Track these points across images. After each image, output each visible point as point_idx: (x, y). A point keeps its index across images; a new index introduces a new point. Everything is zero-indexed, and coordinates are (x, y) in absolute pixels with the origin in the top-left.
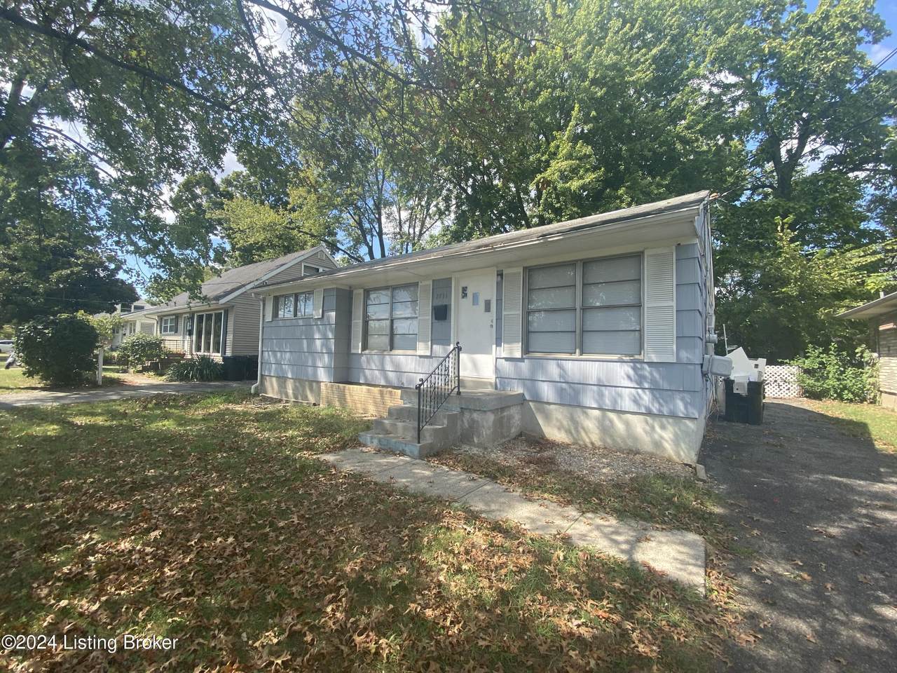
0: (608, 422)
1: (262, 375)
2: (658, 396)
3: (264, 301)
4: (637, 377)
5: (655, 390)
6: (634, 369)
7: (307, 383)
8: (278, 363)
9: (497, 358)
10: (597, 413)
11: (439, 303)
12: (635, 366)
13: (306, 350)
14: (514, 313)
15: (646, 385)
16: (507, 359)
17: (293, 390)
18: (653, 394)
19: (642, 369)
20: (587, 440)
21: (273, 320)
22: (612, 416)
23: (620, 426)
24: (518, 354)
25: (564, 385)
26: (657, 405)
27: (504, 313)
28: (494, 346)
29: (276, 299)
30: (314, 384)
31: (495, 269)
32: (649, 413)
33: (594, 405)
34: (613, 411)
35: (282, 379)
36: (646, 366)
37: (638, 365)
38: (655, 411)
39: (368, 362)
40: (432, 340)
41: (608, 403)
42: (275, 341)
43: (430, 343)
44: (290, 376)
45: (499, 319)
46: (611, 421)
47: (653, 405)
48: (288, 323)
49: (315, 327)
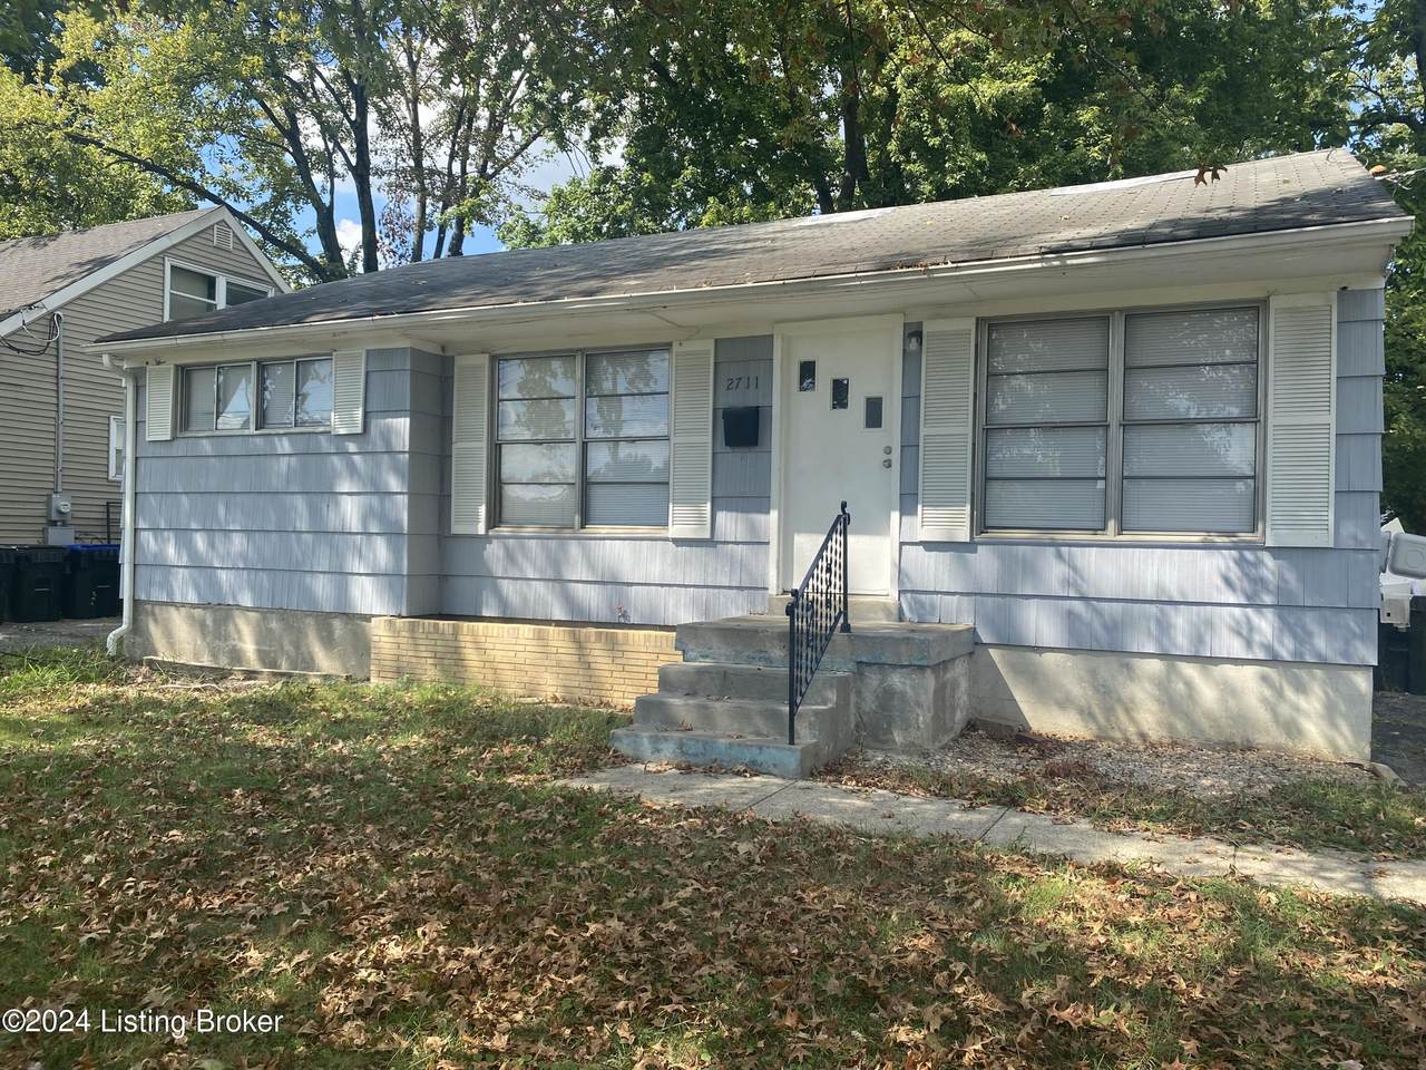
0: (1181, 686)
1: (136, 602)
2: (1292, 621)
3: (138, 377)
4: (1246, 584)
5: (1285, 608)
6: (1241, 562)
7: (310, 621)
8: (199, 566)
9: (902, 544)
10: (1155, 666)
11: (737, 400)
12: (1242, 556)
13: (303, 525)
14: (951, 428)
15: (1268, 600)
16: (929, 546)
17: (258, 643)
18: (1281, 617)
19: (1259, 563)
20: (1132, 729)
21: (174, 438)
22: (1189, 670)
23: (1208, 694)
24: (963, 535)
25: (1078, 606)
26: (1289, 643)
27: (923, 431)
28: (895, 515)
29: (185, 374)
30: (337, 624)
31: (899, 321)
32: (1274, 660)
33: (1151, 649)
34: (1195, 658)
35: (217, 613)
36: (1267, 558)
37: (1248, 555)
38: (1286, 655)
39: (510, 558)
40: (713, 499)
41: (1182, 642)
42: (184, 499)
43: (709, 505)
44: (246, 600)
45: (910, 445)
46: (1189, 684)
47: (1281, 643)
48: (234, 447)
49: (336, 460)
